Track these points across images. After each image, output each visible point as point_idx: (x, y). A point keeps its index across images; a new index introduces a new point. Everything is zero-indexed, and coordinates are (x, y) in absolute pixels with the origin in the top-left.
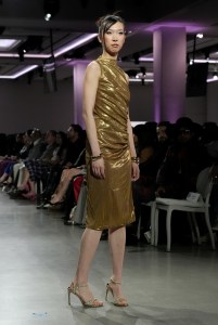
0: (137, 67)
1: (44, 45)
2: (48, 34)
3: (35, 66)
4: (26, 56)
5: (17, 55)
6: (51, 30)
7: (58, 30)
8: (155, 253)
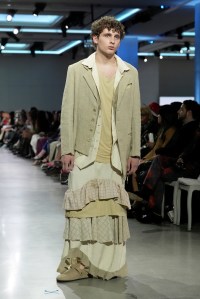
0: (181, 42)
1: (86, 21)
2: (88, 10)
3: (79, 42)
4: (69, 31)
5: (60, 31)
6: (92, 6)
7: (99, 5)
8: (177, 233)
